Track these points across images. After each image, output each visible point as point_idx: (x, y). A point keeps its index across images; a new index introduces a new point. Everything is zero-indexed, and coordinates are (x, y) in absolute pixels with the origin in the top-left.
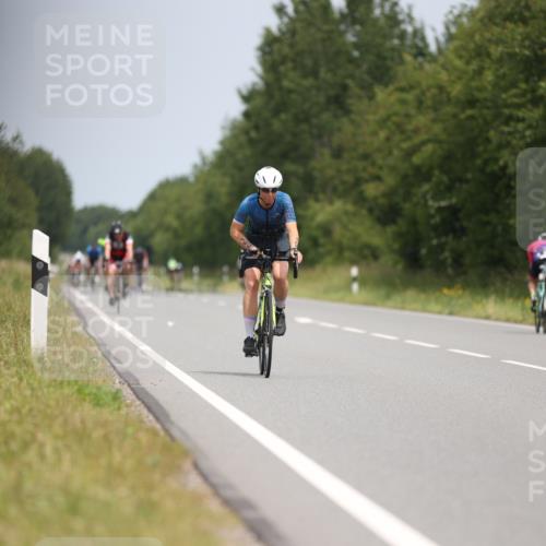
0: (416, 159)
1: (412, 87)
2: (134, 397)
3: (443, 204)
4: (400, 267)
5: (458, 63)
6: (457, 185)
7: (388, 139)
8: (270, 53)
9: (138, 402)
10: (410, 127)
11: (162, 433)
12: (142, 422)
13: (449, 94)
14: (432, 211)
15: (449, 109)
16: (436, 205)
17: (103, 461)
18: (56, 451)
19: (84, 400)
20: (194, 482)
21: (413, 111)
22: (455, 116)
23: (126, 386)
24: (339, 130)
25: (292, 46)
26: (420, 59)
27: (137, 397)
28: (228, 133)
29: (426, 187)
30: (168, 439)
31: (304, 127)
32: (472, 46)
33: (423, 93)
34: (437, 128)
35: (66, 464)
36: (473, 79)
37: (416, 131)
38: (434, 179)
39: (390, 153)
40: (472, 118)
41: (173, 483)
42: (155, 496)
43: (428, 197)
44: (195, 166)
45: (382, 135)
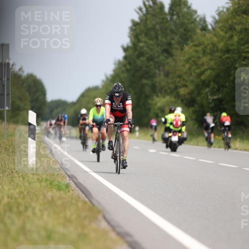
0: (203, 77)
1: (200, 45)
2: (75, 186)
3: (215, 97)
4: (196, 126)
5: (222, 33)
6: (222, 89)
7: (190, 68)
8: (135, 30)
9: (77, 189)
10: (200, 63)
11: (88, 202)
12: (79, 198)
13: (217, 47)
14: (210, 101)
15: (218, 54)
16: (212, 98)
17: (62, 215)
18: (41, 210)
19: (53, 188)
20: (104, 224)
21: (201, 55)
22: (220, 57)
23: (72, 181)
24: (168, 63)
25: (145, 26)
26: (204, 32)
27: (77, 186)
28: (117, 66)
29: (207, 90)
30: (91, 205)
31: (152, 63)
32: (227, 25)
33: (206, 47)
34: (212, 63)
35: (45, 217)
36: (228, 40)
37: (203, 64)
38: (211, 86)
39: (191, 74)
40: (228, 58)
41: (94, 226)
42: (86, 231)
43: (209, 94)
44: (103, 81)
45: (187, 66)
